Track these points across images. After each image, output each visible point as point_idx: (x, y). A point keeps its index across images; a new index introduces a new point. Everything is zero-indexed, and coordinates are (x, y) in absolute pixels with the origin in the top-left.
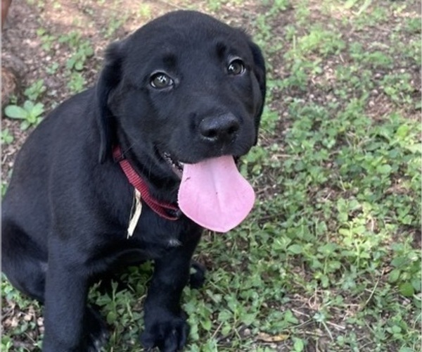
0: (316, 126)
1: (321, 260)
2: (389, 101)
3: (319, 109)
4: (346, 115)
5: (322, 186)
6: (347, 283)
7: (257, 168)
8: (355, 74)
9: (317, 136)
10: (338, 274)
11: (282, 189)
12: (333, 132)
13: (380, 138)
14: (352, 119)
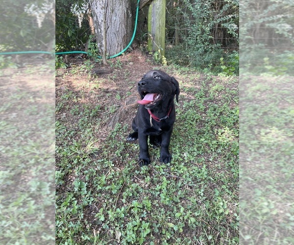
0: (215, 110)
1: (213, 145)
2: (236, 103)
3: (216, 105)
4: (223, 107)
5: (215, 125)
6: (219, 151)
7: (198, 120)
8: (227, 96)
9: (215, 112)
10: (217, 148)
11: (204, 126)
12: (219, 111)
13: (232, 113)
14: (225, 108)
